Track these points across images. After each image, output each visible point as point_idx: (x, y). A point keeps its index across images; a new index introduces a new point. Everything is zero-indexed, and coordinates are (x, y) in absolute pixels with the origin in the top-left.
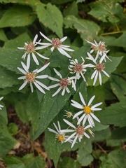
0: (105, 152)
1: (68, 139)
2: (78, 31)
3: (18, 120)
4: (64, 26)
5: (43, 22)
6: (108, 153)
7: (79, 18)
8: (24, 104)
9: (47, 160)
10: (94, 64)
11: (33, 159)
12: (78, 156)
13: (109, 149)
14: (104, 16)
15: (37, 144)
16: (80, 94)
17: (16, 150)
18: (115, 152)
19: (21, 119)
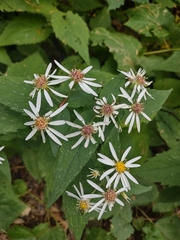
0: (151, 220)
1: (95, 207)
2: (111, 50)
3: (28, 175)
4: (91, 42)
5: (60, 38)
6: (155, 222)
7: (111, 31)
8: (36, 152)
9: (68, 232)
10: (129, 103)
11: (49, 230)
12: (112, 226)
13: (156, 216)
14: (148, 28)
15: (55, 209)
16: (110, 144)
17: (25, 218)
18: (165, 221)
19: (31, 173)
